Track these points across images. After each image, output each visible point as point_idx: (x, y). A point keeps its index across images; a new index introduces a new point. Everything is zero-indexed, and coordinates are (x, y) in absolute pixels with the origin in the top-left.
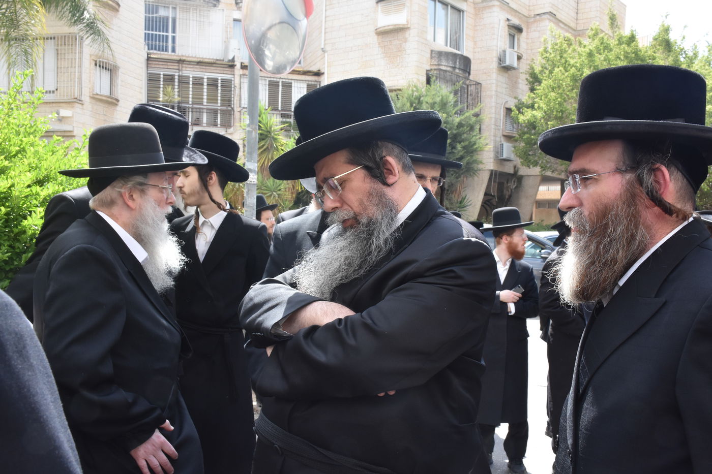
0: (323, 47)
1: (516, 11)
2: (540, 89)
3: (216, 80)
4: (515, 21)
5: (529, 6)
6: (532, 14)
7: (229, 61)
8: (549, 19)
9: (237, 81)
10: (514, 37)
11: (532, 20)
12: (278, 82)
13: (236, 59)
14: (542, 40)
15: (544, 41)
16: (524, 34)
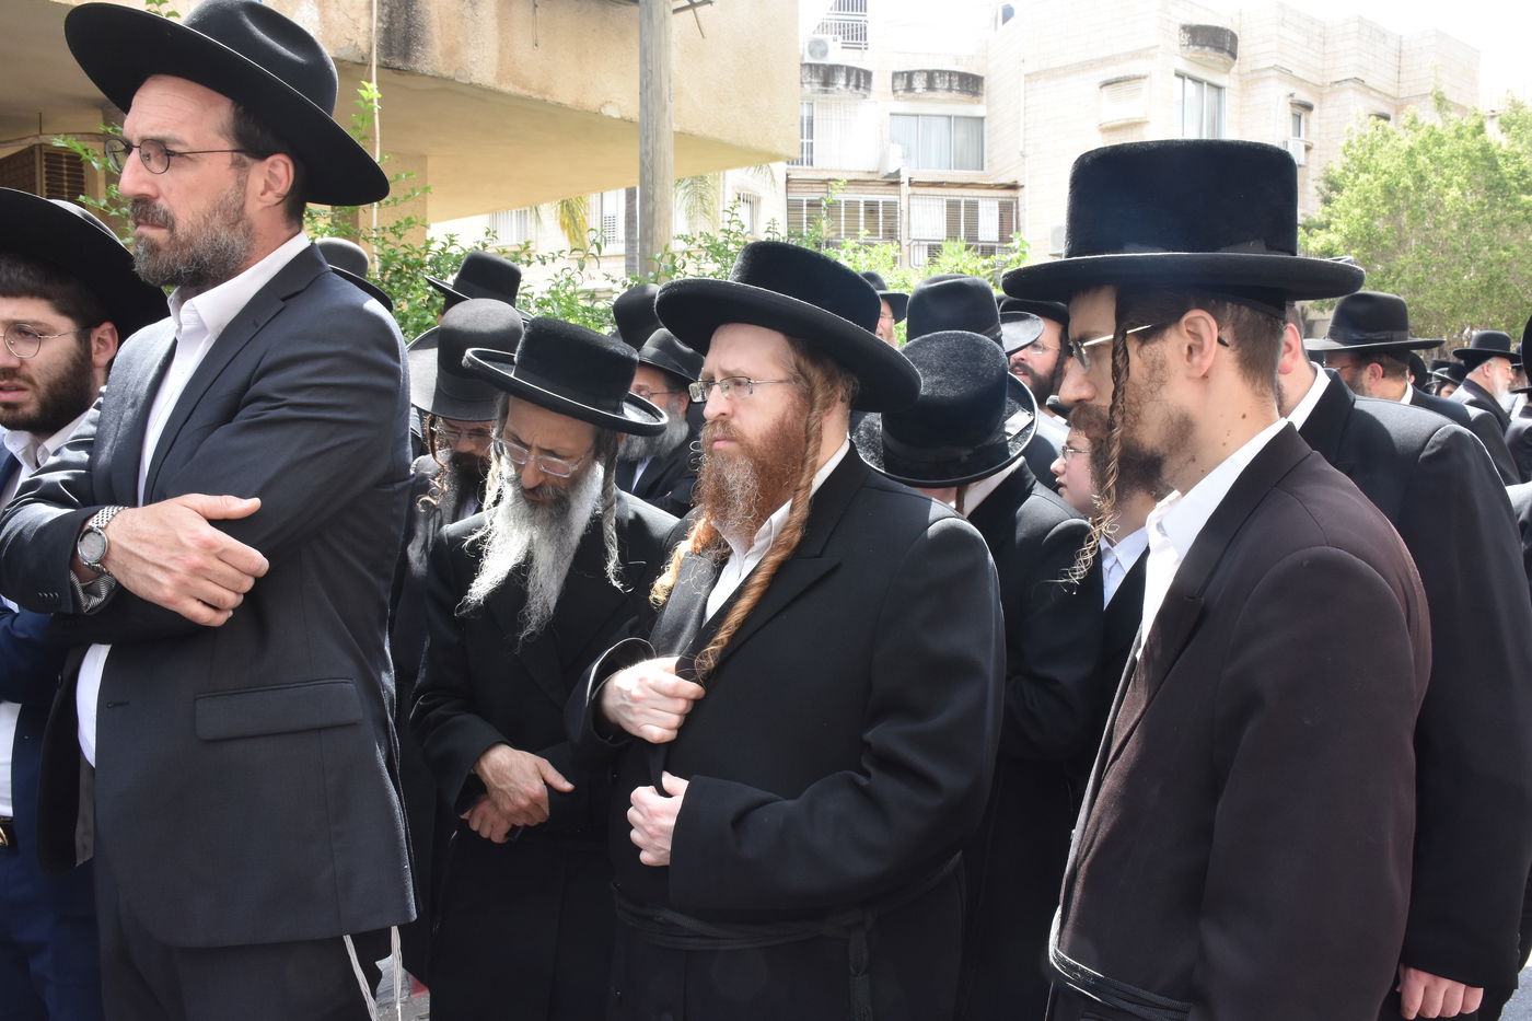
0: (1021, 149)
1: (1302, 81)
2: (1340, 201)
3: (876, 204)
4: (1303, 96)
5: (1323, 70)
6: (1328, 81)
7: (890, 175)
8: (1354, 89)
9: (904, 204)
10: (1300, 117)
11: (1327, 90)
12: (960, 202)
13: (902, 173)
14: (1345, 129)
15: (1348, 131)
16: (1316, 111)
